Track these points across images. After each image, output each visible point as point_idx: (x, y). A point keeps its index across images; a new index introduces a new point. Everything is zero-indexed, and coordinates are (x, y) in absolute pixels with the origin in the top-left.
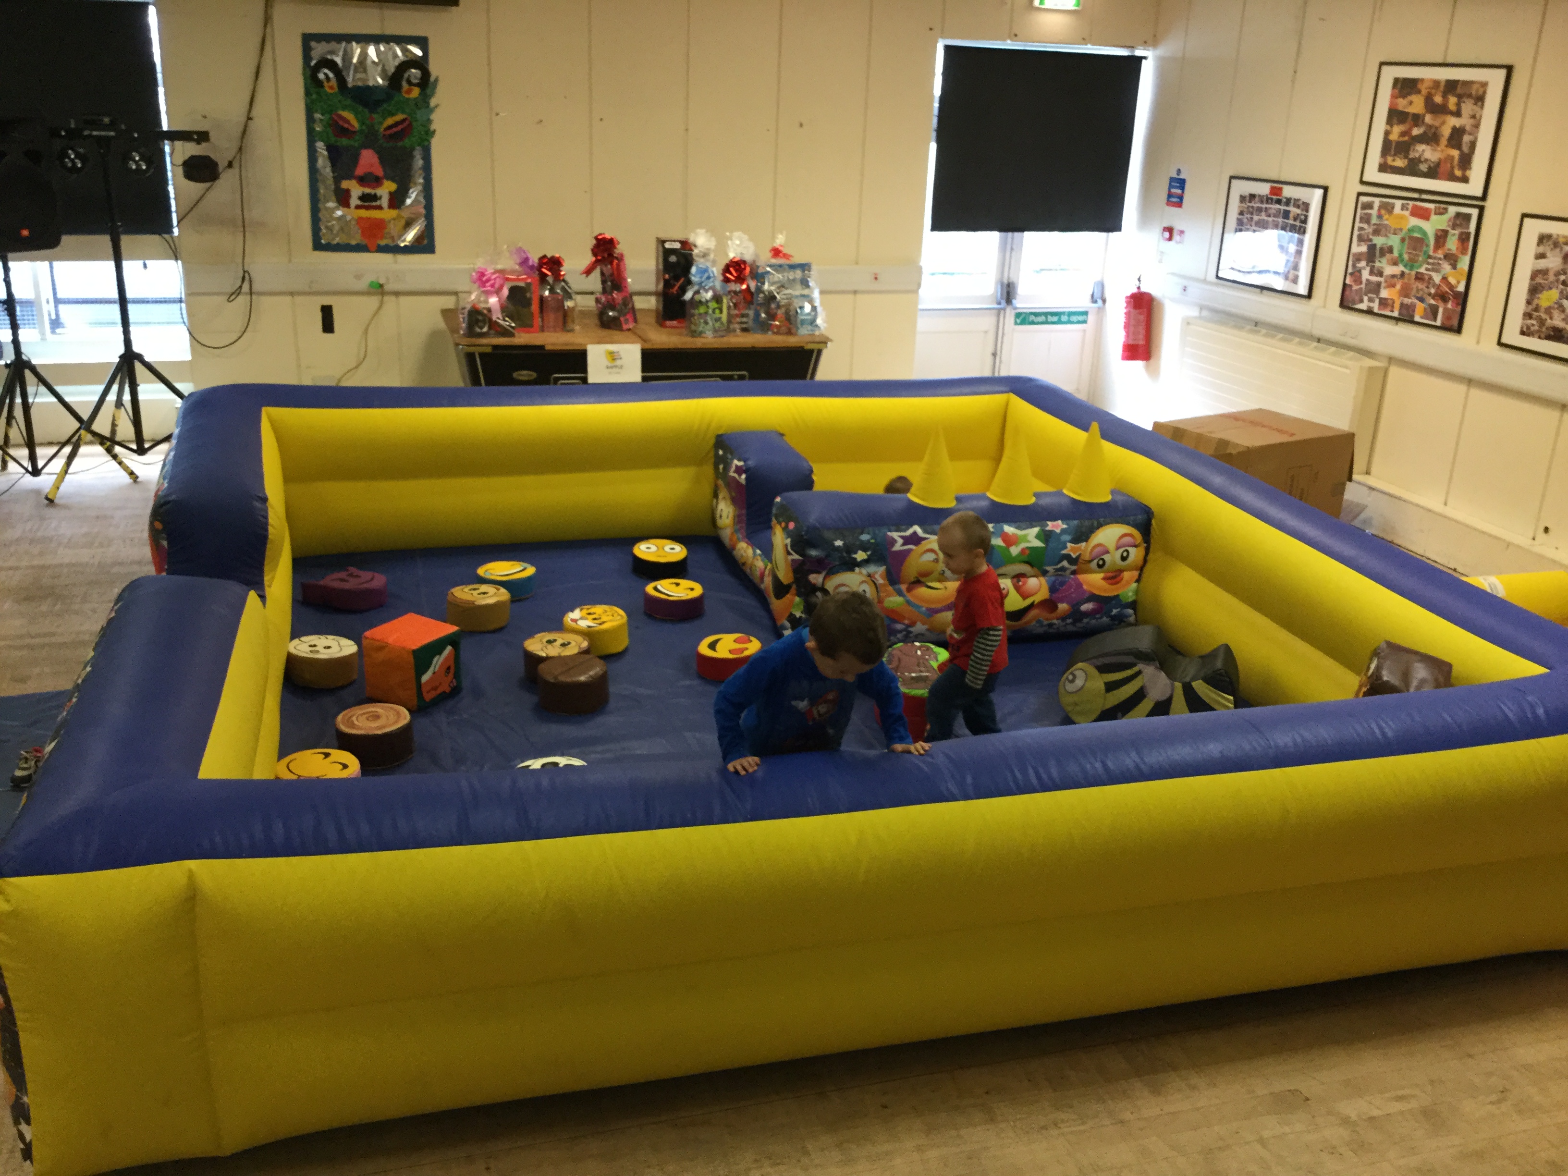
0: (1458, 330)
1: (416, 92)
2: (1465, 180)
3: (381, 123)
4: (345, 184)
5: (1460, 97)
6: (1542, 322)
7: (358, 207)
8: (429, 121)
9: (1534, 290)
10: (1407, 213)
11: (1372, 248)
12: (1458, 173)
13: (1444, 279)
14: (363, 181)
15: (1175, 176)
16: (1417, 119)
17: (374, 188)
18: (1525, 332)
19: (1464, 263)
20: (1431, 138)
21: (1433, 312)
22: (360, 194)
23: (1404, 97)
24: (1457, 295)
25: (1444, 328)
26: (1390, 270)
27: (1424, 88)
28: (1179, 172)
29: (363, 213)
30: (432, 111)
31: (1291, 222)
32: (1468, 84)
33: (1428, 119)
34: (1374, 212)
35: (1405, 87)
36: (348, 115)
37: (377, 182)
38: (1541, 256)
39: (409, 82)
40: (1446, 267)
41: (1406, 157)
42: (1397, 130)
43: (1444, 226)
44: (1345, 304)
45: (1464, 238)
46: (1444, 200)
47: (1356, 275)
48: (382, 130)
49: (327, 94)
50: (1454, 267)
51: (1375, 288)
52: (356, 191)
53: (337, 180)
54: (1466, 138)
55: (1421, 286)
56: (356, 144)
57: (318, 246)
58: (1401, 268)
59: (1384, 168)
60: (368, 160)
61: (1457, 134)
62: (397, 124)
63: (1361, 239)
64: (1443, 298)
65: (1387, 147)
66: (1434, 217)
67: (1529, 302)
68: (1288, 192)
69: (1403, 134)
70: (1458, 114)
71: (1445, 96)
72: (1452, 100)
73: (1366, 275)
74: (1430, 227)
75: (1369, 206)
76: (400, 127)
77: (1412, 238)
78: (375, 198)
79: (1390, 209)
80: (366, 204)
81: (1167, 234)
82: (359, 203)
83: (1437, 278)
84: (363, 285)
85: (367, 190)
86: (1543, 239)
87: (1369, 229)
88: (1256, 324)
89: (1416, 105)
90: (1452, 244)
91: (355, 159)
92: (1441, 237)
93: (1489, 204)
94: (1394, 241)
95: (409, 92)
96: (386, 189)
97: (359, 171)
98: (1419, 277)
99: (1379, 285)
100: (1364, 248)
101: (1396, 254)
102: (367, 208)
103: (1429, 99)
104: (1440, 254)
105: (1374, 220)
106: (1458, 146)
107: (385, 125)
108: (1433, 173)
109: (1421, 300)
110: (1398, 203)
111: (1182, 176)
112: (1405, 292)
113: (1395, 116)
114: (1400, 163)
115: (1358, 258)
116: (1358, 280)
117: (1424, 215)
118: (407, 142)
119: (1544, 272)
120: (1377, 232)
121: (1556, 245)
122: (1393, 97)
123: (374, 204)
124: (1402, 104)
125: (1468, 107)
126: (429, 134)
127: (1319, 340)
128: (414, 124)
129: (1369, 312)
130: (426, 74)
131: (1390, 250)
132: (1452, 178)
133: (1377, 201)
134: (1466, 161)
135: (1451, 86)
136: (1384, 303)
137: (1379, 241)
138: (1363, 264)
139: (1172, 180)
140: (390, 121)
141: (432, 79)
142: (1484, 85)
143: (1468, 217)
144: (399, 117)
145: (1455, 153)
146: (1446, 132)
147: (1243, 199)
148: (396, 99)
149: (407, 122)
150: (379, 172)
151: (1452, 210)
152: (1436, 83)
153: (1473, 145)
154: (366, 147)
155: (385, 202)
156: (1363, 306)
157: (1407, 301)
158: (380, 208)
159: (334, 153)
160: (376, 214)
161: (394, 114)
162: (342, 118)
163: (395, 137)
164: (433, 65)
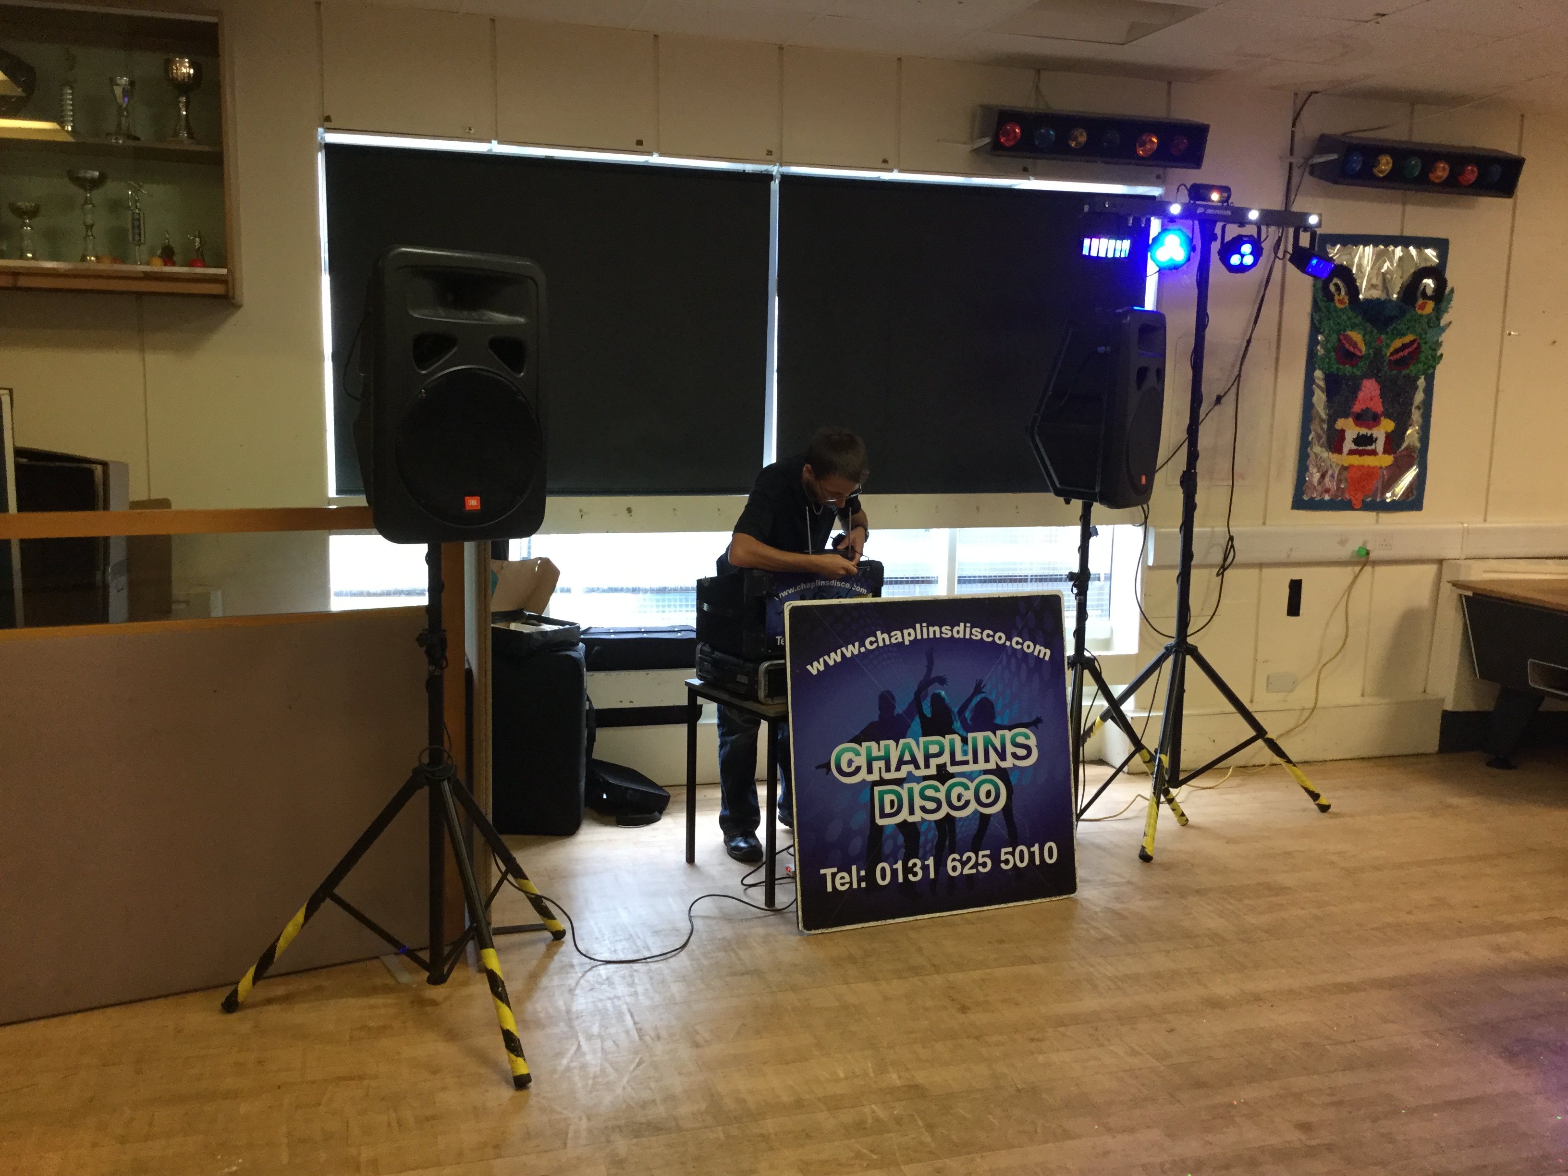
1: (1430, 305)
3: (1388, 346)
4: (1340, 424)
7: (1351, 452)
8: (1439, 344)
14: (1359, 419)
17: (1370, 427)
22: (1355, 436)
29: (1356, 460)
30: (1443, 330)
36: (1356, 336)
37: (1373, 420)
39: (1424, 295)
48: (1388, 354)
49: (1336, 310)
52: (1351, 430)
53: (1332, 419)
56: (1359, 373)
57: (1299, 503)
60: (1369, 392)
62: (1404, 347)
76: (1406, 352)
78: (1371, 440)
80: (1360, 448)
82: (1354, 447)
84: (1345, 552)
85: (1364, 431)
91: (1355, 389)
95: (1423, 307)
96: (1382, 429)
97: (1357, 408)
102: (1360, 454)
107: (1392, 349)
118: (1413, 369)
123: (1369, 448)
126: (1436, 359)
128: (1424, 347)
130: (1441, 283)
140: (1398, 343)
141: (1447, 291)
144: (1408, 338)
148: (1408, 316)
149: (1415, 345)
150: (1379, 408)
154: (1371, 375)
155: (1380, 446)
158: (1374, 453)
159: (1333, 386)
160: (1368, 461)
161: (1403, 335)
162: (1349, 339)
163: (1401, 363)
164: (1449, 275)
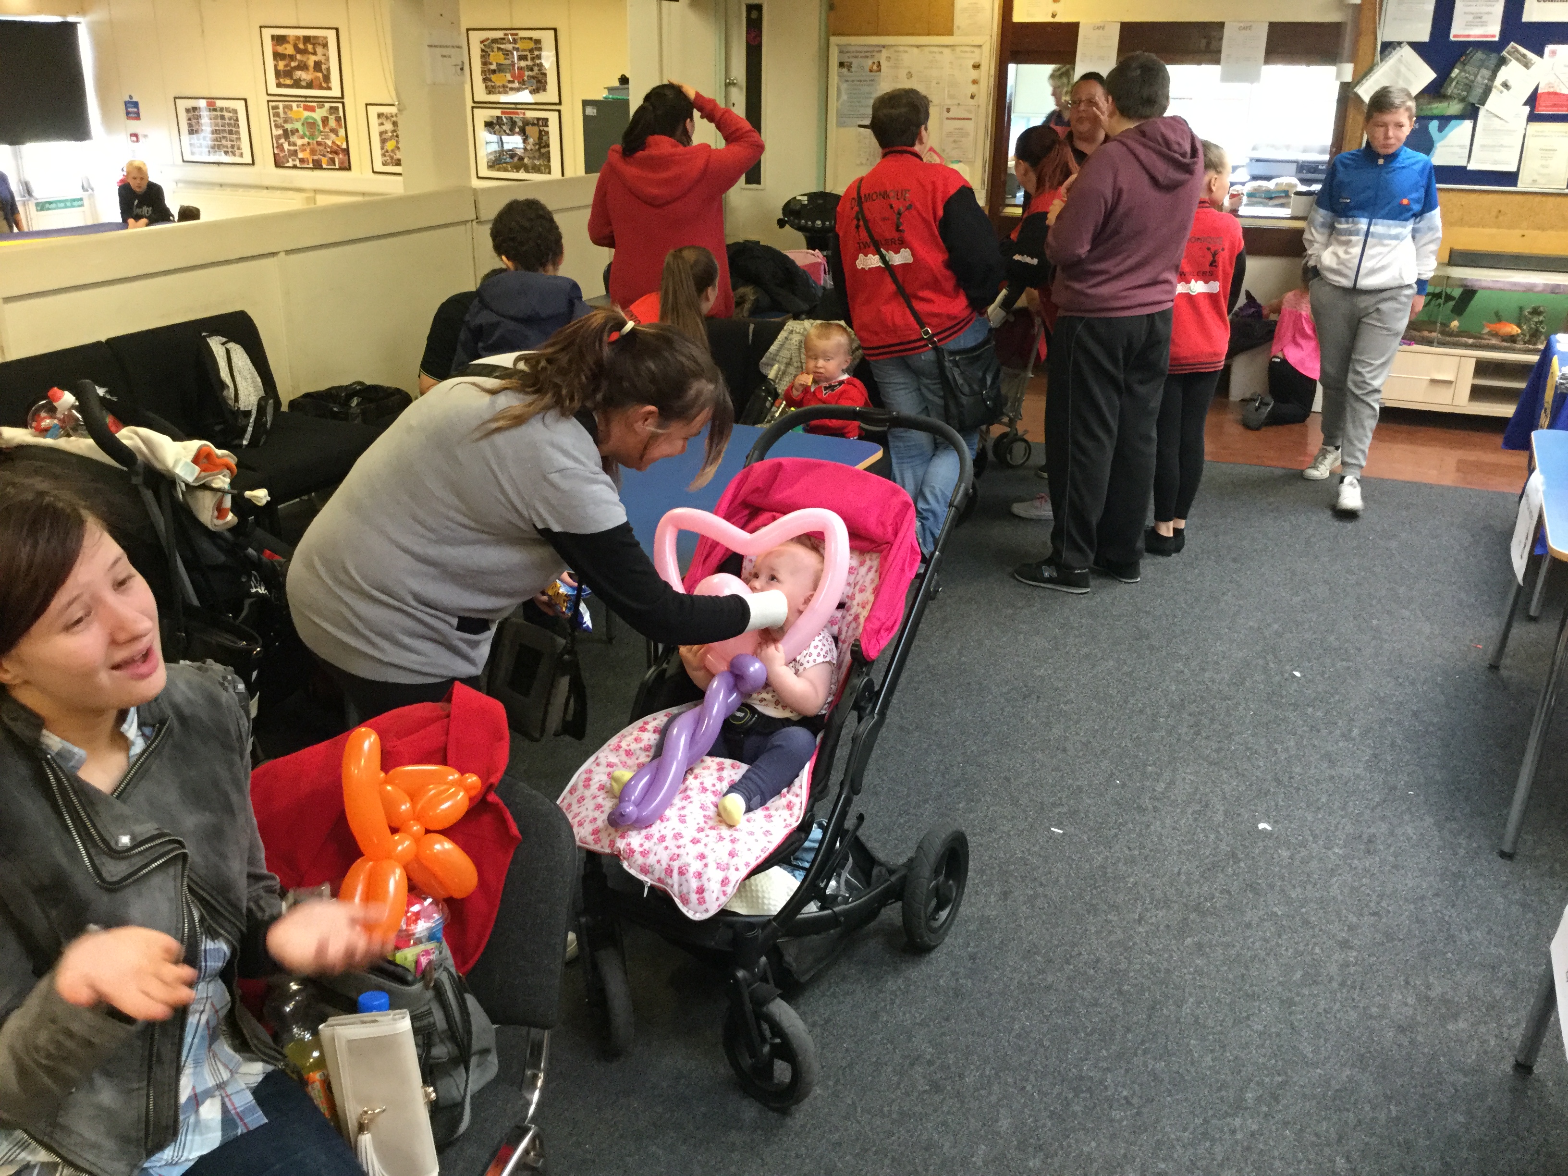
0: (349, 168)
2: (329, 88)
5: (314, 44)
6: (392, 158)
9: (383, 141)
10: (301, 109)
11: (285, 131)
12: (324, 85)
13: (333, 142)
15: (128, 99)
16: (292, 58)
18: (385, 164)
19: (342, 132)
20: (303, 67)
21: (332, 161)
23: (281, 45)
24: (343, 150)
25: (340, 169)
26: (299, 142)
27: (291, 40)
28: (131, 97)
31: (227, 121)
32: (315, 37)
33: (299, 57)
34: (281, 110)
35: (279, 40)
38: (382, 124)
40: (333, 136)
41: (292, 78)
42: (281, 65)
43: (325, 114)
44: (278, 165)
45: (338, 119)
46: (321, 101)
47: (280, 147)
50: (337, 135)
51: (295, 153)
54: (324, 67)
55: (321, 148)
58: (306, 140)
59: (279, 85)
61: (318, 66)
63: (277, 126)
64: (336, 153)
65: (278, 74)
66: (318, 110)
67: (382, 148)
68: (219, 104)
69: (286, 66)
70: (315, 53)
71: (304, 44)
72: (310, 47)
73: (286, 146)
74: (318, 115)
75: (277, 107)
77: (308, 123)
79: (291, 108)
81: (134, 139)
83: (329, 143)
86: (380, 116)
87: (280, 121)
88: (221, 185)
89: (289, 49)
90: (332, 123)
92: (325, 120)
93: (346, 100)
94: (298, 125)
98: (319, 144)
99: (296, 151)
100: (280, 132)
101: (301, 132)
103: (296, 47)
104: (327, 130)
105: (282, 115)
106: (320, 70)
108: (310, 86)
109: (324, 156)
110: (294, 105)
111: (134, 100)
112: (313, 152)
113: (277, 56)
114: (288, 82)
115: (278, 137)
116: (283, 150)
117: (312, 110)
119: (386, 132)
120: (286, 121)
121: (387, 118)
122: (274, 45)
124: (280, 49)
125: (319, 50)
127: (267, 188)
129: (295, 167)
131: (297, 131)
132: (321, 88)
133: (281, 105)
134: (327, 78)
135: (307, 39)
136: (302, 161)
137: (289, 126)
138: (282, 140)
139: (126, 103)
142: (326, 38)
143: (337, 109)
145: (320, 75)
146: (311, 64)
147: (188, 111)
151: (327, 105)
152: (298, 38)
153: (328, 69)
156: (290, 164)
157: (316, 158)
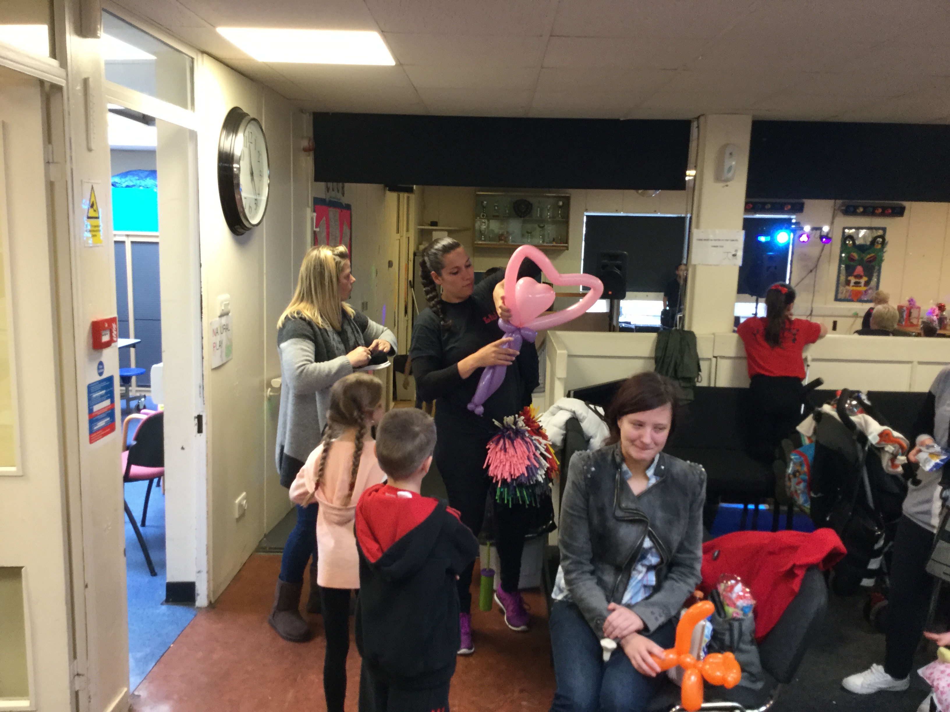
1: (879, 246)
3: (865, 257)
4: (850, 278)
7: (853, 286)
8: (883, 256)
14: (856, 277)
17: (859, 279)
29: (855, 288)
30: (884, 252)
36: (855, 254)
37: (860, 277)
39: (878, 243)
48: (865, 259)
49: (849, 247)
52: (853, 280)
53: (847, 276)
56: (856, 264)
57: (837, 299)
60: (859, 270)
62: (871, 257)
76: (872, 259)
78: (859, 283)
84: (850, 314)
85: (857, 280)
91: (854, 269)
95: (878, 246)
96: (863, 280)
97: (855, 274)
102: (856, 286)
107: (867, 258)
118: (873, 264)
126: (881, 261)
128: (877, 257)
130: (884, 240)
140: (869, 256)
141: (886, 242)
144: (873, 255)
148: (872, 249)
149: (875, 257)
150: (862, 274)
154: (860, 265)
155: (862, 284)
158: (860, 286)
159: (848, 268)
160: (858, 289)
161: (869, 254)
162: (852, 256)
163: (870, 262)
164: (887, 238)
